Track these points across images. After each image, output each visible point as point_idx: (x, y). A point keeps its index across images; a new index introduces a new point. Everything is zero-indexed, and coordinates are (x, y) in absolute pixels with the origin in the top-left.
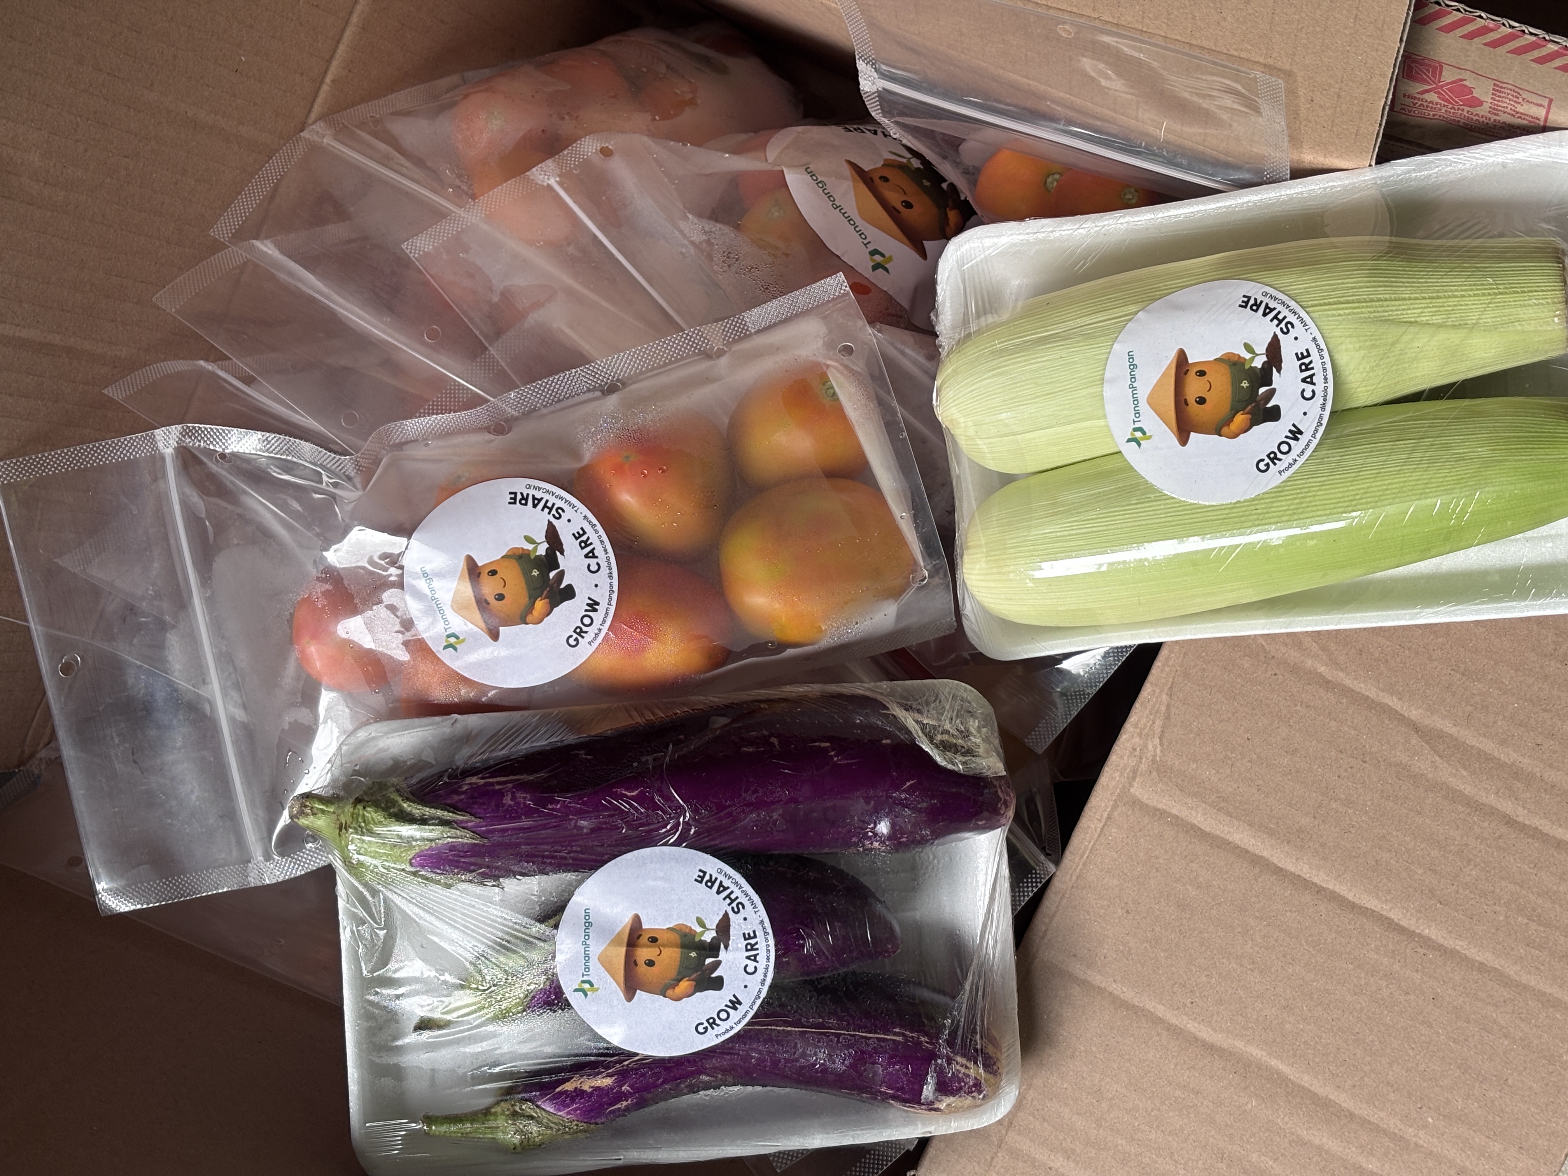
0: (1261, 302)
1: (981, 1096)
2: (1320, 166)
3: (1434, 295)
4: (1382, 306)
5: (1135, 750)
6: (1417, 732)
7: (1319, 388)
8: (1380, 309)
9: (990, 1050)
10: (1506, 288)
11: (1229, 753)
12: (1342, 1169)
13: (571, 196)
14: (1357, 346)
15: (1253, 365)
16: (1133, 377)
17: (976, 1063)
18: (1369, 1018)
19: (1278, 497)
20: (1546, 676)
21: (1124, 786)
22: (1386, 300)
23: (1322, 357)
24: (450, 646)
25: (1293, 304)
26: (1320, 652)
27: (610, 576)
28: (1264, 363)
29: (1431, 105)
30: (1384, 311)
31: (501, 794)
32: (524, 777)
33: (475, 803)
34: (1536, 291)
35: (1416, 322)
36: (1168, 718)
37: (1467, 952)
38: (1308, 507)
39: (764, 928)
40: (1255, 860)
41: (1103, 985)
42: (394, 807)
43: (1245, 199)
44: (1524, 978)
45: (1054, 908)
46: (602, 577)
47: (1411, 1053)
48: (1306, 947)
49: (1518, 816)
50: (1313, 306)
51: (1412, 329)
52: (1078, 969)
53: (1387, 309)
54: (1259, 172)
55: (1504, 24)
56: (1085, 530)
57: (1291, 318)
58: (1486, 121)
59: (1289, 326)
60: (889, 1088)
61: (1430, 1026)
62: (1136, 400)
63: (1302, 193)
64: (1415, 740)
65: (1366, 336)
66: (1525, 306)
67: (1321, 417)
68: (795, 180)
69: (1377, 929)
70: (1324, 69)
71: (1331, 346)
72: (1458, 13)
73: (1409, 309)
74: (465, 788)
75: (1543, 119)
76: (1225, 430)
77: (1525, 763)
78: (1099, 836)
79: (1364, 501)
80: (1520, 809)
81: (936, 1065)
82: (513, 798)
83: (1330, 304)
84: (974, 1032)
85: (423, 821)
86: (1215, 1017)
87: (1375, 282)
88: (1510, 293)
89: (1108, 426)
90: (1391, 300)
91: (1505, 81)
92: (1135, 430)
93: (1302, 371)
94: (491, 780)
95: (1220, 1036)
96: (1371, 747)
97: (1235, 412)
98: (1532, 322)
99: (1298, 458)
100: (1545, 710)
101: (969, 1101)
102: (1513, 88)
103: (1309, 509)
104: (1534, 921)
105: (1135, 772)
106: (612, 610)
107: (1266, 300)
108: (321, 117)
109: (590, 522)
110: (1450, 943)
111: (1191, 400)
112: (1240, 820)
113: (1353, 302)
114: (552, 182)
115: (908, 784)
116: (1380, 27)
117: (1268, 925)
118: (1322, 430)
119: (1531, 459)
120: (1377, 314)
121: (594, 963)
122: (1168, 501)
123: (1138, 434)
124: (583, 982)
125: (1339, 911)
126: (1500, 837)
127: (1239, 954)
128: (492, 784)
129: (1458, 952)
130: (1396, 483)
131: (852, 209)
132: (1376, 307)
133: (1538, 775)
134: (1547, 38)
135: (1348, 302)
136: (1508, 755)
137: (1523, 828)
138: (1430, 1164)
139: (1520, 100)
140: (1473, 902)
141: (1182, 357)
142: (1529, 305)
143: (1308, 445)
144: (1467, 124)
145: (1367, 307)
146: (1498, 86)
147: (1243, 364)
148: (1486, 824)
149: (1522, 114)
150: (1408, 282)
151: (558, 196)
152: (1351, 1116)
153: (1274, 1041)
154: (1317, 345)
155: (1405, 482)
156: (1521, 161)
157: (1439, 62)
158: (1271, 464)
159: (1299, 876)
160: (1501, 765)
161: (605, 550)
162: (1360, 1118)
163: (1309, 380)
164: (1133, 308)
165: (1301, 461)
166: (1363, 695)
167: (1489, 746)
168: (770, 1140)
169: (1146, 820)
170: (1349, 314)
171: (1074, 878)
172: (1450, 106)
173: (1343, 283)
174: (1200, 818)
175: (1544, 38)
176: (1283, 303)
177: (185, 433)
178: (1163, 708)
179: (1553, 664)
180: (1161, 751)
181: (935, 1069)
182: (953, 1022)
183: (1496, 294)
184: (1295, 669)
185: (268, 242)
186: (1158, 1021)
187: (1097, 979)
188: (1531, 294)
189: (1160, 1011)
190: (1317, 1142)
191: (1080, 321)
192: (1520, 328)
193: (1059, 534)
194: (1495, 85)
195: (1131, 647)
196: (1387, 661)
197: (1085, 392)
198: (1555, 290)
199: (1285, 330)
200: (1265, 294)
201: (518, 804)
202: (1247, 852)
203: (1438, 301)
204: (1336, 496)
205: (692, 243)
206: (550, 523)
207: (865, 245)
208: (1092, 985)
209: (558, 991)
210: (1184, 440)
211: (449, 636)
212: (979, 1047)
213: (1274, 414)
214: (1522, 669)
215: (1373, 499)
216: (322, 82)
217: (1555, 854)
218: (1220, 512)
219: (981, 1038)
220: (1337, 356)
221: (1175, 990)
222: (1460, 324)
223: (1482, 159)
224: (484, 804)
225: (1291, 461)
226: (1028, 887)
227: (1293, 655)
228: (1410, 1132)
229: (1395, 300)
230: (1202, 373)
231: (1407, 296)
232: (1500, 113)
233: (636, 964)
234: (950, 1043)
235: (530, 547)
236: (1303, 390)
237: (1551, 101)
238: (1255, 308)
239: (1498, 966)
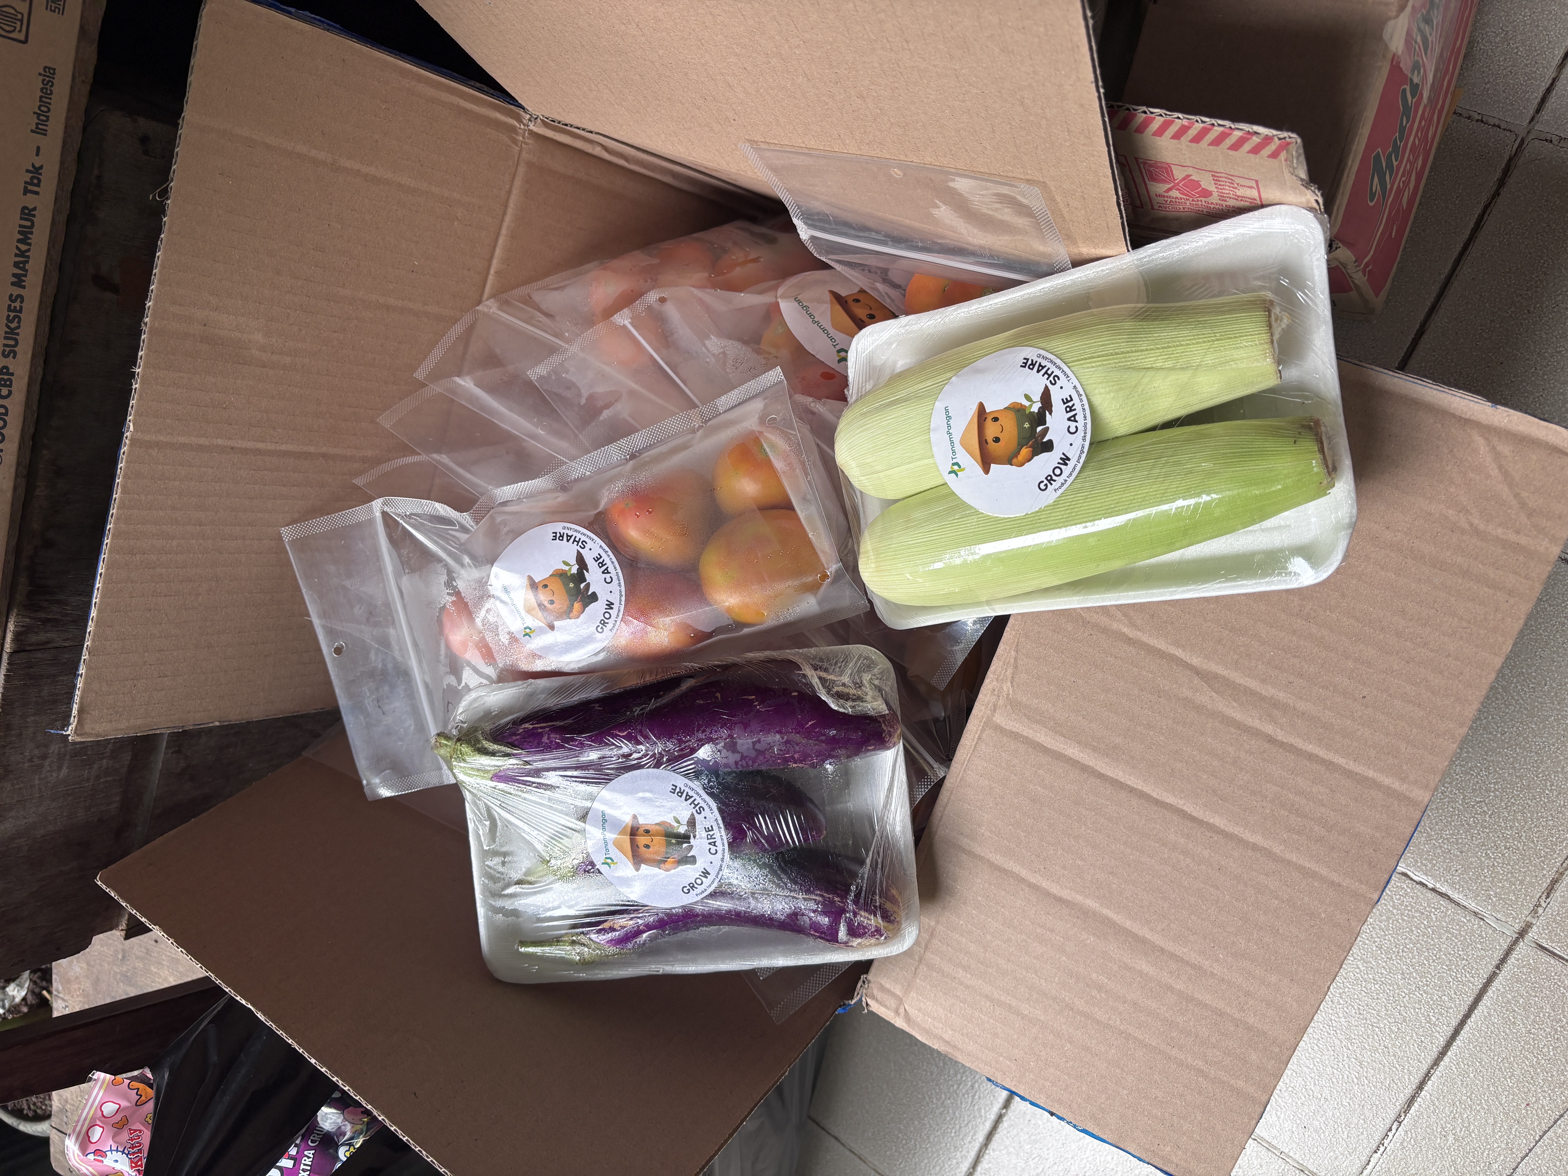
0: (1036, 362)
1: (883, 938)
2: (1095, 256)
3: (1166, 345)
4: (1126, 357)
5: (994, 690)
6: (1198, 675)
7: (1080, 425)
8: (1123, 360)
9: (888, 906)
10: (1222, 335)
11: (1061, 692)
12: (1158, 987)
13: (637, 331)
14: (1108, 389)
15: (1032, 410)
16: (949, 426)
17: (875, 915)
18: (1171, 882)
19: (1054, 509)
20: (1294, 631)
21: (988, 717)
22: (1128, 352)
23: (1081, 400)
24: (526, 634)
25: (1058, 362)
26: (1123, 618)
27: (620, 585)
28: (1040, 408)
29: (1177, 200)
30: (1126, 361)
31: (541, 735)
32: (558, 724)
33: (525, 742)
34: (1246, 336)
35: (1152, 368)
36: (1016, 667)
37: (1243, 836)
38: (1077, 515)
39: (718, 824)
40: (1085, 769)
41: (983, 854)
42: (479, 744)
43: (1042, 286)
44: (1287, 856)
45: (946, 800)
46: (614, 586)
47: (1204, 907)
48: (1124, 831)
49: (1277, 736)
50: (1073, 362)
51: (1150, 374)
52: (965, 842)
53: (1129, 359)
54: (1051, 265)
55: (1197, 121)
56: (926, 539)
57: (1057, 372)
58: (1220, 208)
59: (1056, 378)
60: (816, 932)
61: (1217, 888)
62: (952, 442)
63: (1081, 277)
64: (1196, 680)
65: (1114, 381)
66: (1237, 348)
67: (1083, 447)
68: (787, 308)
69: (1174, 818)
70: (1065, 177)
71: (1088, 392)
72: (1160, 117)
73: (1146, 358)
74: (521, 731)
75: (1258, 199)
76: (1015, 460)
77: (1281, 696)
78: (973, 751)
79: (1117, 509)
80: (1279, 730)
81: (846, 917)
82: (548, 738)
83: (1086, 359)
84: (874, 893)
85: (493, 754)
86: (1061, 879)
87: (1119, 339)
88: (1225, 339)
89: (935, 463)
90: (1132, 352)
91: (1218, 171)
92: (954, 464)
93: (1067, 412)
94: (537, 726)
95: (1065, 892)
96: (1164, 686)
97: (1020, 446)
98: (1245, 361)
99: (1067, 479)
100: (1295, 657)
101: (873, 941)
102: (1226, 176)
103: (1078, 517)
104: (1293, 814)
105: (995, 706)
106: (622, 607)
107: (1040, 360)
108: (492, 296)
109: (604, 550)
110: (1230, 828)
111: (990, 439)
112: (1072, 740)
113: (1103, 356)
114: (627, 323)
115: (810, 723)
116: (1088, 135)
117: (1096, 814)
118: (1084, 456)
119: (1244, 470)
120: (1122, 364)
121: (611, 847)
122: (980, 516)
123: (956, 468)
124: (606, 858)
125: (1147, 805)
126: (1264, 752)
127: (1076, 834)
128: (537, 728)
129: (1236, 835)
130: (1140, 494)
131: (827, 323)
132: (1120, 358)
133: (1292, 705)
134: (1233, 127)
135: (1099, 356)
136: (1269, 691)
137: (1282, 745)
138: (1223, 987)
139: (1236, 186)
140: (1246, 799)
141: (981, 408)
142: (1240, 347)
143: (1074, 468)
144: (1209, 212)
145: (1114, 359)
146: (1215, 176)
147: (1025, 410)
148: (1253, 742)
149: (1242, 197)
150: (1145, 337)
151: (630, 331)
152: (1162, 950)
153: (1104, 896)
154: (1077, 392)
155: (1148, 492)
156: (1243, 235)
157: (1167, 164)
158: (1048, 484)
159: (1116, 780)
160: (1263, 698)
161: (615, 568)
162: (1169, 952)
163: (1073, 419)
164: (949, 375)
165: (1070, 481)
166: (1157, 648)
167: (1253, 684)
168: (748, 960)
169: (1005, 739)
170: (1099, 366)
171: (958, 780)
172: (1191, 199)
173: (1095, 342)
174: (1043, 737)
175: (1231, 127)
176: (1051, 361)
177: (384, 504)
178: (1012, 661)
179: (1299, 622)
180: (1013, 691)
181: (845, 920)
182: (857, 888)
183: (1213, 341)
184: (1105, 631)
185: (468, 379)
186: (1023, 880)
187: (978, 850)
188: (1242, 338)
189: (1024, 873)
190: (1139, 968)
191: (916, 387)
192: (1235, 366)
193: (910, 543)
194: (1213, 175)
195: (991, 617)
196: (1172, 623)
197: (918, 439)
198: (1262, 334)
199: (1053, 382)
200: (1039, 356)
201: (551, 742)
202: (1078, 762)
203: (1169, 350)
204: (1097, 506)
205: (714, 355)
206: (578, 551)
207: (834, 346)
208: (975, 854)
209: (592, 864)
210: (987, 471)
211: (525, 628)
212: (878, 904)
213: (1048, 447)
214: (1275, 626)
215: (1123, 507)
216: (488, 273)
217: (1307, 764)
218: (1015, 522)
219: (880, 897)
220: (1093, 399)
221: (1032, 859)
222: (1188, 367)
223: (1212, 237)
224: (531, 742)
225: (1063, 482)
226: (922, 788)
227: (1104, 620)
228: (1206, 964)
229: (1136, 351)
230: (996, 419)
231: (1145, 348)
232: (1228, 199)
233: (638, 847)
234: (856, 902)
235: (567, 568)
236: (1069, 427)
237: (1257, 182)
238: (1031, 367)
239: (1267, 847)
